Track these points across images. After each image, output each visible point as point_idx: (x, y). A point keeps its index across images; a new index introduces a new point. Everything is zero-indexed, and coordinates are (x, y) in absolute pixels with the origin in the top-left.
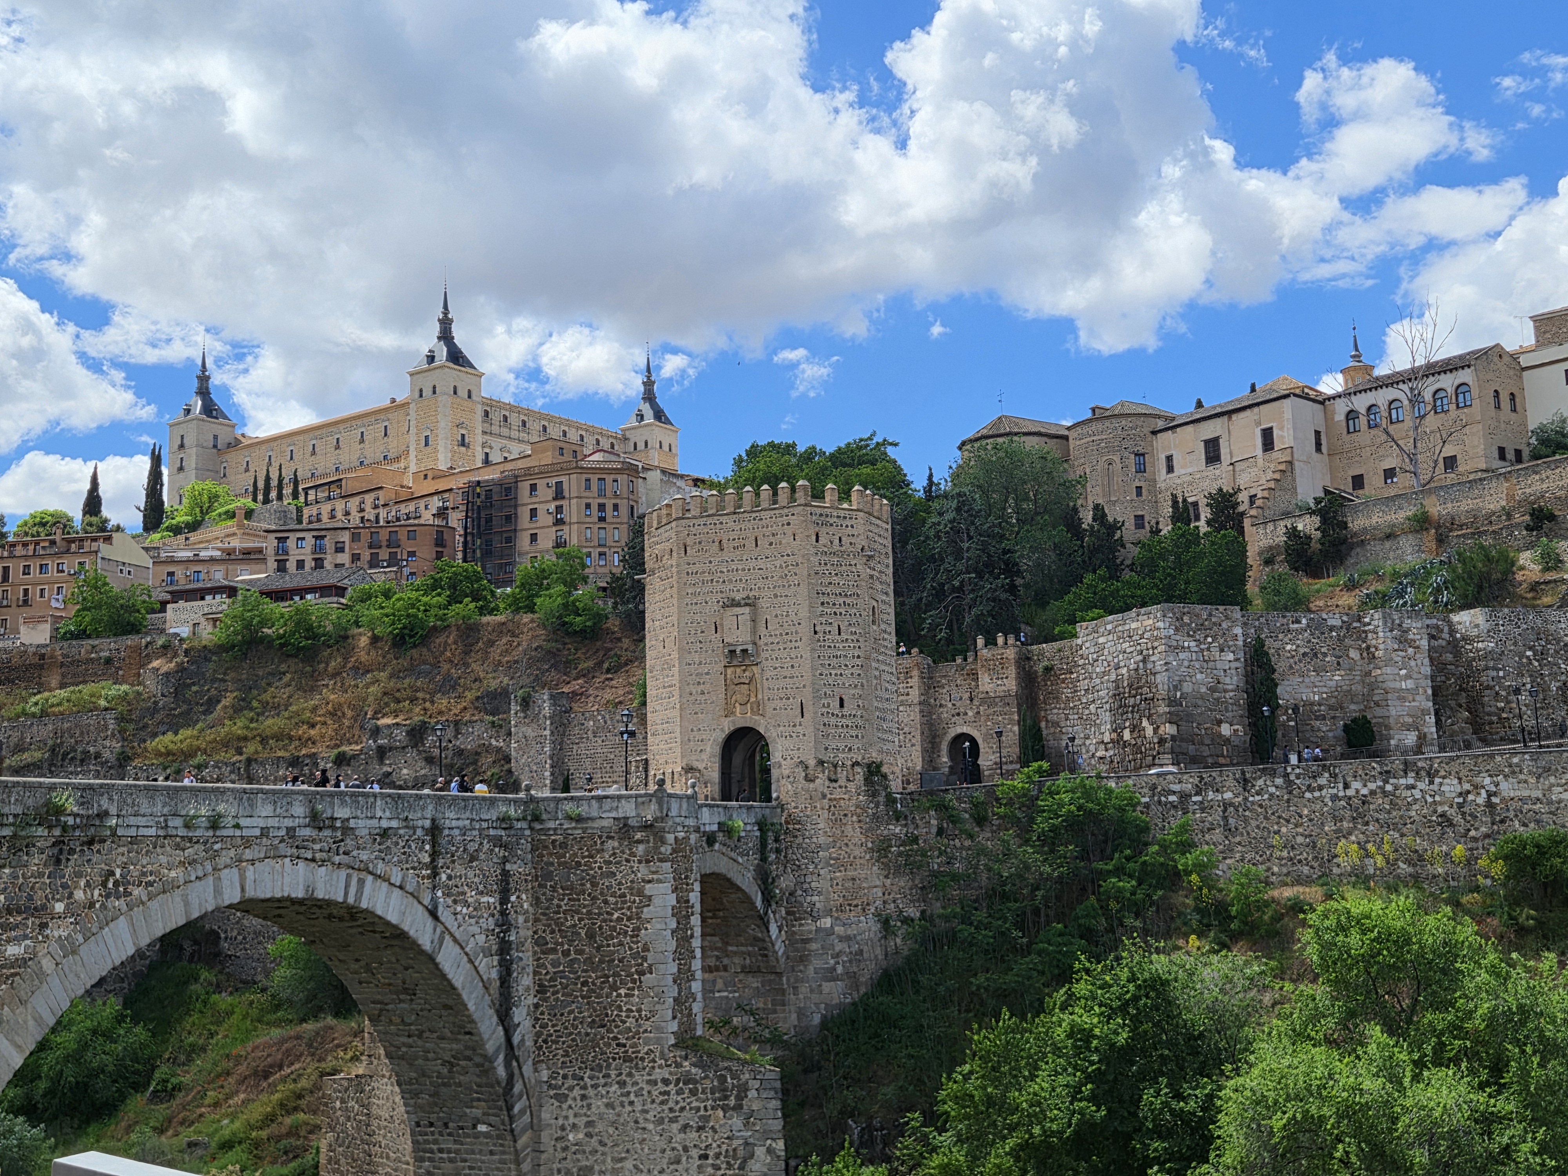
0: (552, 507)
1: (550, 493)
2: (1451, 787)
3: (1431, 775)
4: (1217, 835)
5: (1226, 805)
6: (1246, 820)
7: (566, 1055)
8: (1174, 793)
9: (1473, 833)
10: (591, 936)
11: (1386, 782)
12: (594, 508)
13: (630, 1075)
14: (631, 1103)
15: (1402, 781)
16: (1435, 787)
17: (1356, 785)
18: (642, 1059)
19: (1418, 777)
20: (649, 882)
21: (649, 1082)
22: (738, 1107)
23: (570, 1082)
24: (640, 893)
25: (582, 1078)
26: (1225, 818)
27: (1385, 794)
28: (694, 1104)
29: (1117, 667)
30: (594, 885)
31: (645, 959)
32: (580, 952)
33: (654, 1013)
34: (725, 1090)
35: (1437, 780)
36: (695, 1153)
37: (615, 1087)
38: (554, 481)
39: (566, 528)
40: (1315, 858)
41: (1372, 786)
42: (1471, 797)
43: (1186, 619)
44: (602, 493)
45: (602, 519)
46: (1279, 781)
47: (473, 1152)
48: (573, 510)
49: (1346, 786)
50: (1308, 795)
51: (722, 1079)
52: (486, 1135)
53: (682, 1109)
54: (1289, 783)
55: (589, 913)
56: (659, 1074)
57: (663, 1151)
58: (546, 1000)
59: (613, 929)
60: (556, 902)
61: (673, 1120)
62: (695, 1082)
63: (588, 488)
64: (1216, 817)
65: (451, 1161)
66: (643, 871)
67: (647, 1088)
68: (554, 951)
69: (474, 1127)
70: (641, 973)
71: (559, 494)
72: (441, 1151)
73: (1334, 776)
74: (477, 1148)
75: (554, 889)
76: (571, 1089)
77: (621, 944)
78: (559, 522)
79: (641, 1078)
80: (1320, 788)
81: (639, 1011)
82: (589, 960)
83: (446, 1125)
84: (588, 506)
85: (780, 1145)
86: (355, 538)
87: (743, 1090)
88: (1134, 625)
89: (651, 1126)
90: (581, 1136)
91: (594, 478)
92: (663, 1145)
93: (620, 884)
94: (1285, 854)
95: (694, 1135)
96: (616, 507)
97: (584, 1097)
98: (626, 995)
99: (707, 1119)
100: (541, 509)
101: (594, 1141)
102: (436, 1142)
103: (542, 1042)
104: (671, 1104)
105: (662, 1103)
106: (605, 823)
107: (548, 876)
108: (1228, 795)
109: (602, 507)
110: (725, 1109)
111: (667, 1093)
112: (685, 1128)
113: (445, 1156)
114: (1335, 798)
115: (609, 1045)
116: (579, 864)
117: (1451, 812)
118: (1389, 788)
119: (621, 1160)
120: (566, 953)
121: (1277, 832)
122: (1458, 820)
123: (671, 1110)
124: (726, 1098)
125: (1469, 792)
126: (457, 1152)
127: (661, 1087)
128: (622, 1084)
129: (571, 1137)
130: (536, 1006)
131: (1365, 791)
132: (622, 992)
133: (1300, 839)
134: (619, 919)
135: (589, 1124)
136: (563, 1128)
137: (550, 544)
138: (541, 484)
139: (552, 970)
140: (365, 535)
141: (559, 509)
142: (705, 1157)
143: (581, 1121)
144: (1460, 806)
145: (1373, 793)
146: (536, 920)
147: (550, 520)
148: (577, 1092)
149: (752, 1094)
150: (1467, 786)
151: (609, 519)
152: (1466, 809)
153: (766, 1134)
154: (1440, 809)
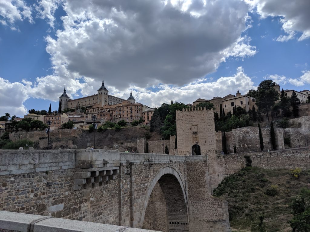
0: (130, 111)
1: (130, 109)
2: (303, 155)
3: (300, 153)
4: (266, 162)
5: (267, 157)
6: (271, 160)
7: (193, 199)
8: (259, 155)
9: (307, 162)
10: (197, 179)
11: (293, 154)
12: (137, 111)
13: (204, 202)
14: (204, 207)
15: (296, 154)
16: (301, 155)
17: (288, 154)
18: (206, 199)
19: (298, 153)
20: (205, 170)
21: (207, 203)
22: (221, 207)
23: (194, 203)
24: (204, 172)
25: (196, 203)
26: (267, 159)
27: (293, 156)
28: (214, 207)
29: (240, 136)
30: (197, 171)
31: (205, 183)
32: (195, 182)
33: (207, 192)
34: (219, 204)
35: (301, 154)
36: (215, 215)
37: (202, 204)
38: (130, 107)
39: (132, 114)
40: (282, 166)
41: (291, 155)
42: (307, 156)
43: (252, 129)
44: (138, 109)
45: (138, 113)
46: (276, 154)
47: (179, 215)
48: (134, 111)
49: (287, 155)
50: (281, 156)
51: (218, 203)
52: (182, 212)
53: (212, 207)
54: (278, 154)
55: (196, 175)
56: (209, 202)
57: (210, 214)
58: (190, 190)
59: (200, 178)
60: (191, 173)
61: (211, 209)
62: (214, 203)
63: (136, 108)
64: (266, 159)
65: (175, 216)
66: (204, 168)
67: (207, 204)
68: (190, 182)
69: (179, 210)
70: (205, 185)
71: (131, 109)
72: (173, 214)
73: (285, 153)
74: (180, 214)
75: (190, 171)
76: (195, 204)
77: (201, 180)
78: (131, 113)
79: (206, 202)
80: (283, 155)
81: (205, 191)
82: (197, 183)
83: (174, 210)
84: (136, 111)
85: (228, 213)
86: (98, 115)
87: (221, 205)
88: (243, 130)
89: (207, 210)
90: (197, 212)
91: (137, 106)
92: (209, 213)
93: (201, 171)
94: (277, 165)
95: (214, 212)
96: (140, 111)
97: (197, 206)
98: (203, 189)
99: (216, 209)
100: (129, 111)
101: (199, 213)
102: (172, 213)
103: (190, 196)
104: (211, 207)
105: (209, 206)
106: (198, 160)
107: (189, 169)
108: (268, 156)
109: (138, 111)
110: (219, 207)
111: (210, 205)
112: (213, 211)
113: (174, 215)
114: (285, 156)
115: (200, 197)
116: (194, 167)
117: (304, 159)
118: (294, 155)
119: (203, 216)
120: (193, 182)
121: (276, 162)
122: (305, 160)
123: (211, 208)
124: (219, 206)
125: (306, 156)
126: (176, 215)
127: (209, 204)
128: (203, 203)
129: (195, 212)
130: (188, 191)
131: (290, 155)
132: (202, 188)
133: (280, 163)
134: (201, 176)
135: (198, 210)
136: (194, 211)
137: (130, 116)
138: (129, 107)
139: (191, 185)
140: (100, 114)
141: (131, 111)
142: (216, 215)
143: (196, 210)
144: (305, 158)
145: (291, 156)
146: (188, 176)
147: (130, 112)
148: (196, 205)
149: (223, 205)
150: (306, 155)
151: (139, 112)
152: (306, 158)
153: (226, 212)
154: (302, 158)
